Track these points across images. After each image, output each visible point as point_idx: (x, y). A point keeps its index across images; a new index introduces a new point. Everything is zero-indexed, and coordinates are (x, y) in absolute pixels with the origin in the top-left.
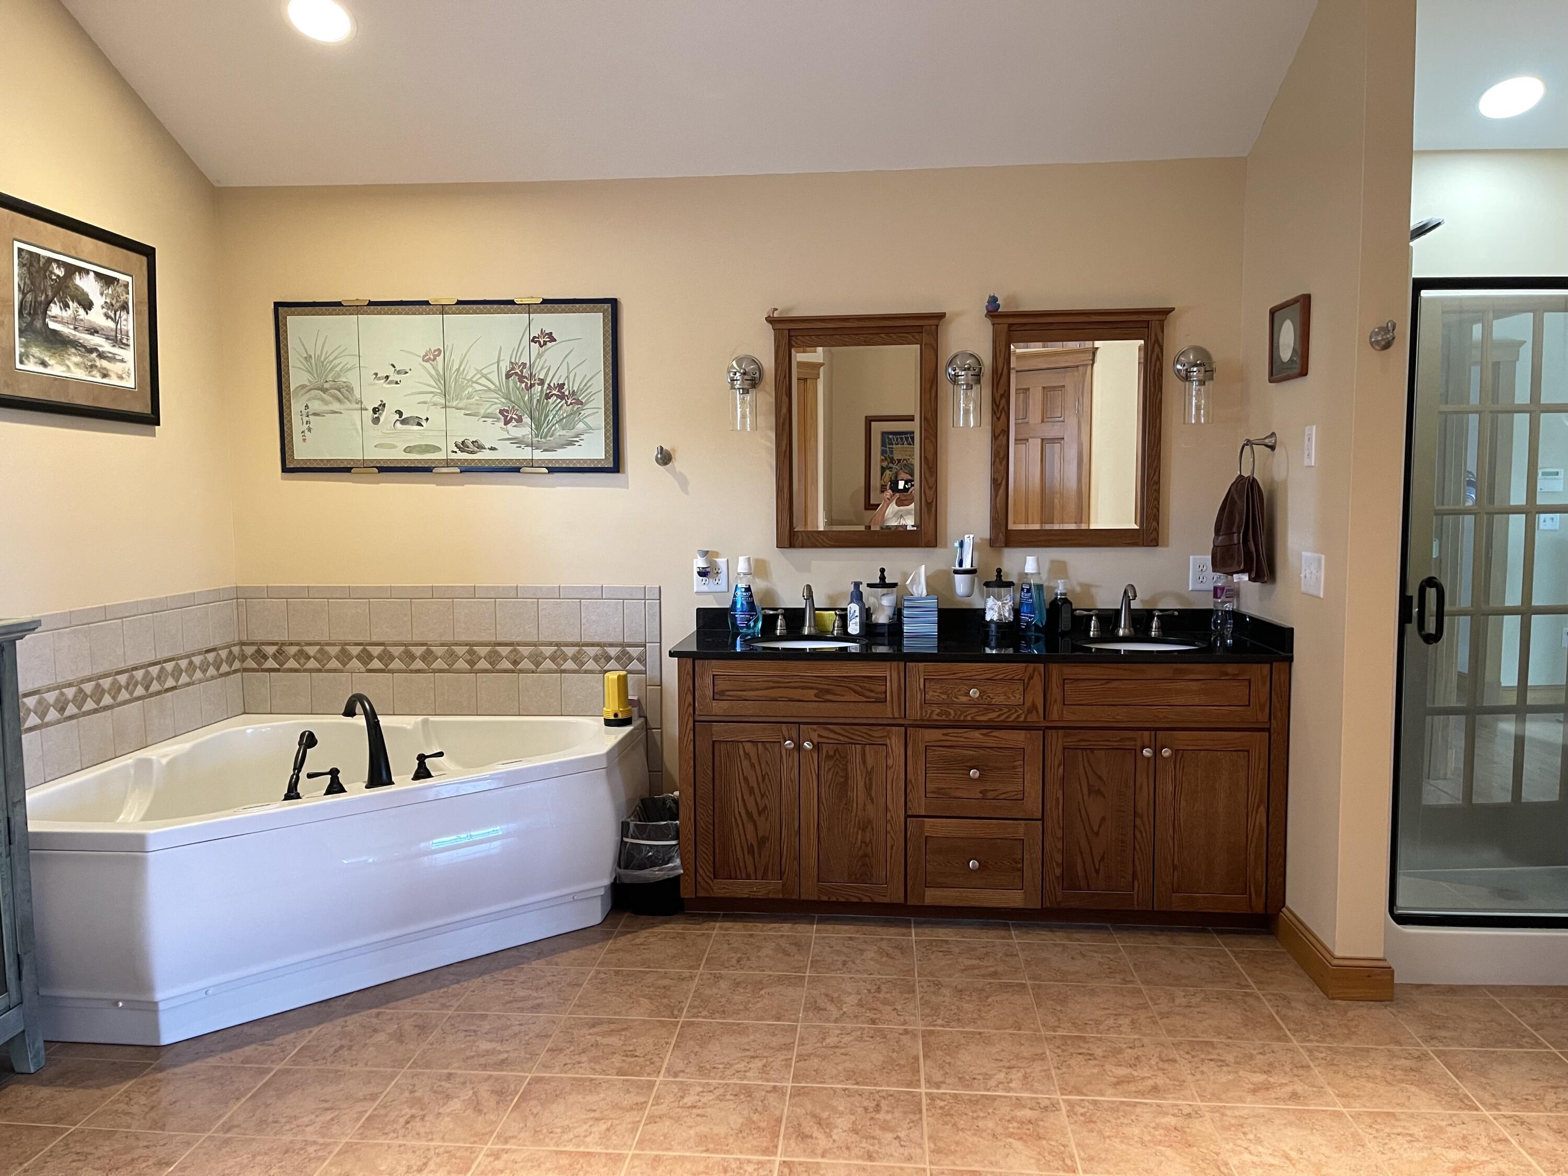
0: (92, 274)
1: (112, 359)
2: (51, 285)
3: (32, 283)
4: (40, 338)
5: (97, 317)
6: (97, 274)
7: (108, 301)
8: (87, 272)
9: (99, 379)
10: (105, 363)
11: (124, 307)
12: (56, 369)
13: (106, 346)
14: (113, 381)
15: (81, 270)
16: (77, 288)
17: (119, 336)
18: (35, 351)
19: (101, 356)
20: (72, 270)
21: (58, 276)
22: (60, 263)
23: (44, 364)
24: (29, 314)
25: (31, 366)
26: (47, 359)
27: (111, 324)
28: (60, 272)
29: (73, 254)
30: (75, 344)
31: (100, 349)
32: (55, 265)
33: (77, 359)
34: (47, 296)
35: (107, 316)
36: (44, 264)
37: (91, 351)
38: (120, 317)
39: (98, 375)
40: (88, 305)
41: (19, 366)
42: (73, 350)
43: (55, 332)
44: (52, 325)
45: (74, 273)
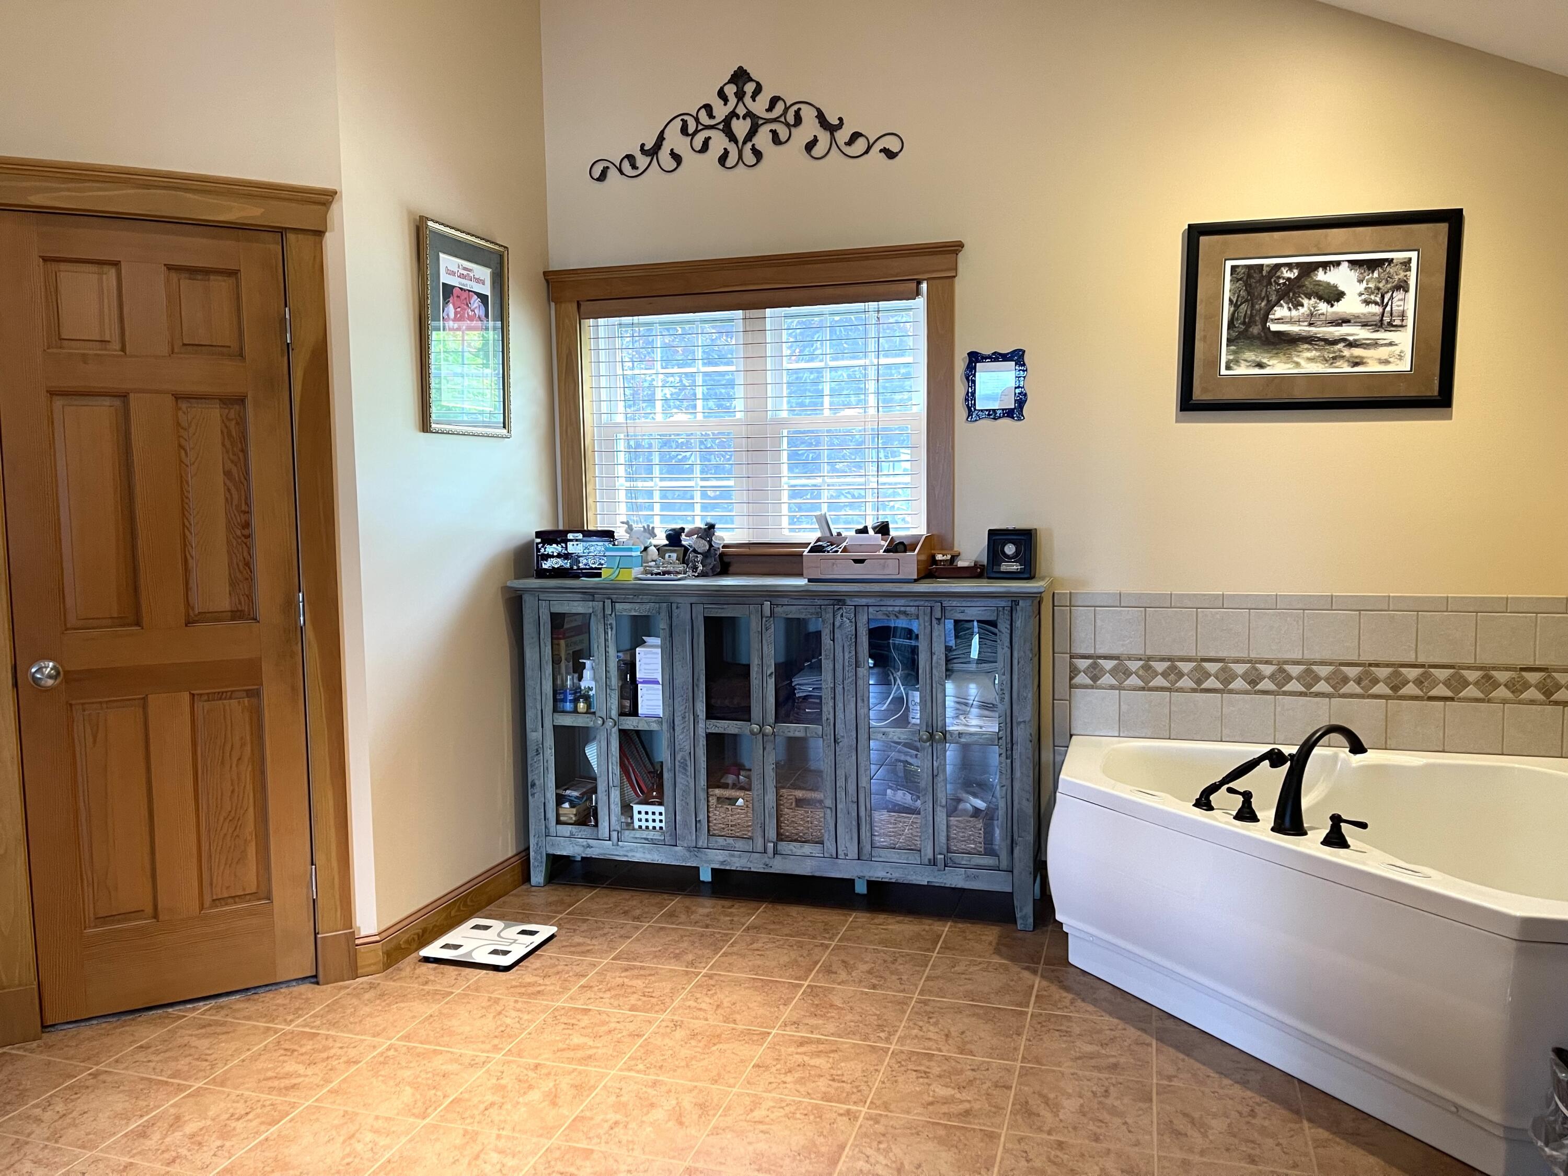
0: (1346, 264)
1: (1375, 344)
2: (1277, 291)
3: (1249, 293)
4: (1258, 342)
5: (1351, 305)
6: (1352, 263)
7: (1371, 285)
8: (1338, 263)
9: (1346, 368)
10: (1357, 352)
11: (1402, 286)
12: (1278, 366)
13: (1363, 334)
14: (1373, 367)
15: (1325, 265)
16: (1319, 283)
17: (1387, 319)
18: (1250, 355)
19: (1351, 345)
20: (1308, 269)
21: (1289, 279)
22: (1290, 266)
23: (1260, 365)
24: (1244, 323)
25: (1241, 370)
26: (1265, 361)
27: (1377, 309)
28: (1293, 274)
29: (1314, 251)
30: (1309, 340)
31: (1351, 338)
32: (1284, 270)
33: (1314, 353)
34: (1268, 301)
35: (1367, 302)
36: (1269, 272)
37: (1335, 342)
38: (1392, 298)
39: (1346, 364)
40: (1334, 296)
41: (1223, 371)
42: (1306, 346)
43: (1279, 334)
44: (1274, 327)
45: (1316, 269)
